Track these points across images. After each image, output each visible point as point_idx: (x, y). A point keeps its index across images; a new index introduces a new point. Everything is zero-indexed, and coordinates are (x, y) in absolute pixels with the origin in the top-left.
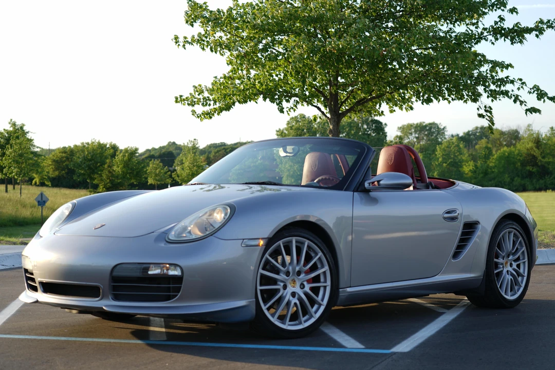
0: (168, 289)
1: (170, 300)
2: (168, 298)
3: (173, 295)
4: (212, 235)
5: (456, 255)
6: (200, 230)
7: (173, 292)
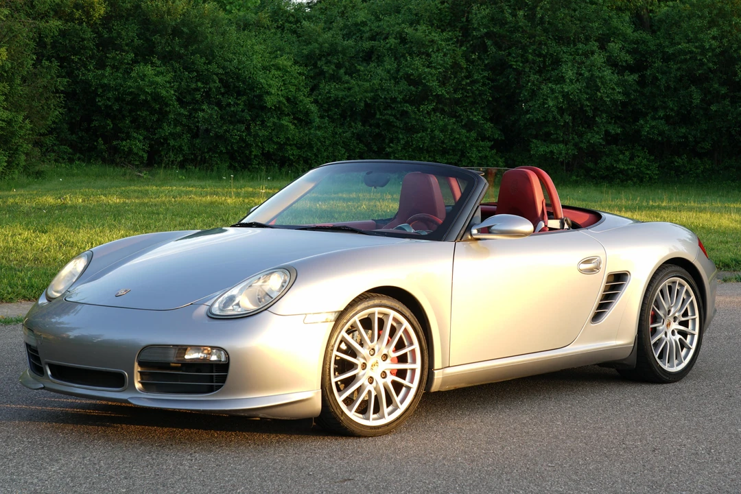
0: (211, 379)
1: (213, 391)
2: (210, 390)
3: (217, 386)
4: (266, 310)
5: (597, 317)
6: (253, 302)
7: (216, 382)
